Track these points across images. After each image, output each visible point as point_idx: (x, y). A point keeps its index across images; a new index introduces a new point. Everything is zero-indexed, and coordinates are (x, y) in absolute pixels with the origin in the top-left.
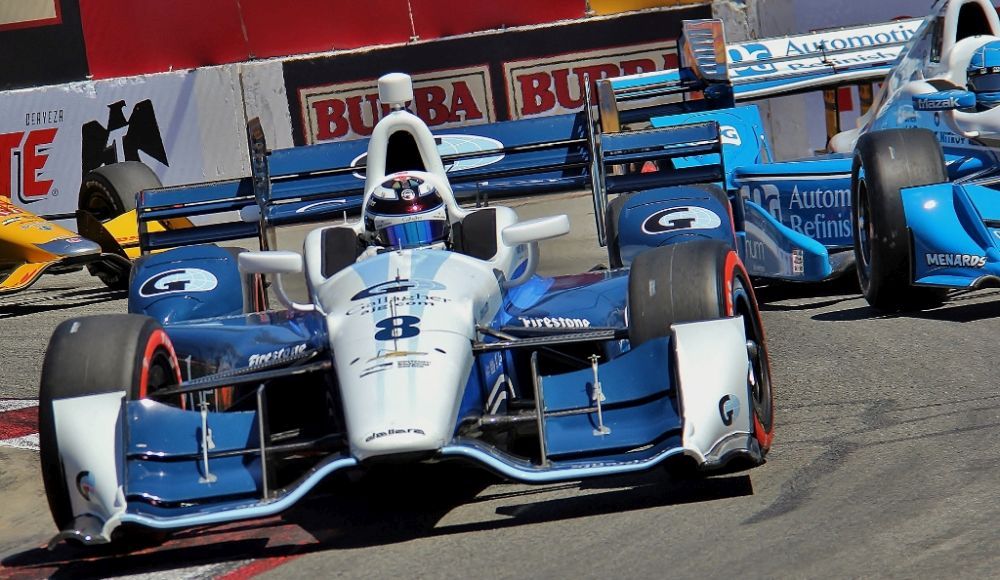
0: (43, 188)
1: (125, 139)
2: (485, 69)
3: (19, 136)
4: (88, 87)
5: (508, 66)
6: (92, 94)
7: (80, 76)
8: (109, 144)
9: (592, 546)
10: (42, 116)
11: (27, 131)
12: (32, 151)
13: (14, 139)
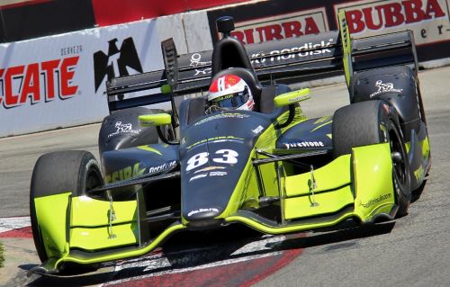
0: (73, 90)
1: (119, 61)
2: (323, 9)
3: (58, 62)
4: (96, 31)
5: (336, 7)
6: (98, 35)
7: (90, 25)
8: (109, 64)
9: (398, 283)
10: (70, 50)
11: (62, 59)
12: (66, 70)
13: (55, 63)
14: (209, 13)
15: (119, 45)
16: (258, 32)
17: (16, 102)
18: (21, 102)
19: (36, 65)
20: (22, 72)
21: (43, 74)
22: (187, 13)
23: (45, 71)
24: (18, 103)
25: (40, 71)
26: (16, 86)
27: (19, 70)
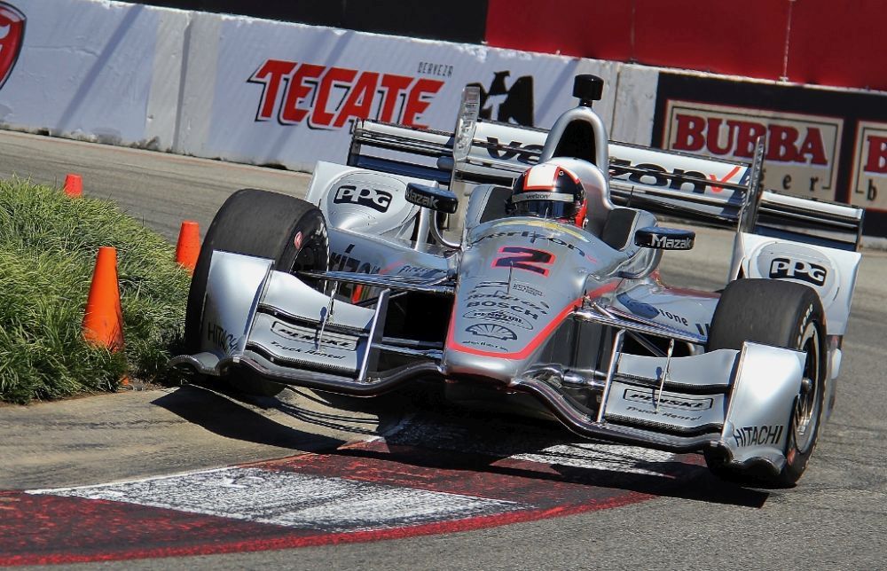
1: (502, 107)
2: (840, 122)
3: (409, 80)
4: (481, 51)
5: (862, 124)
6: (482, 58)
8: (487, 107)
10: (433, 68)
11: (417, 77)
12: (417, 96)
13: (405, 82)
14: (662, 75)
15: (509, 83)
16: (728, 128)
17: (327, 124)
18: (335, 125)
19: (375, 76)
20: (350, 80)
21: (382, 92)
22: (628, 65)
23: (386, 90)
24: (330, 126)
25: (379, 87)
26: (336, 98)
27: (348, 75)
